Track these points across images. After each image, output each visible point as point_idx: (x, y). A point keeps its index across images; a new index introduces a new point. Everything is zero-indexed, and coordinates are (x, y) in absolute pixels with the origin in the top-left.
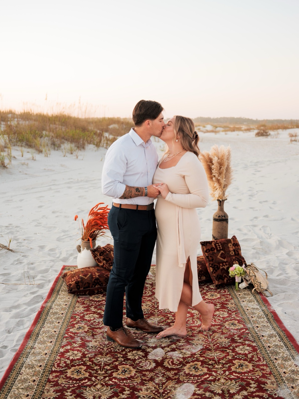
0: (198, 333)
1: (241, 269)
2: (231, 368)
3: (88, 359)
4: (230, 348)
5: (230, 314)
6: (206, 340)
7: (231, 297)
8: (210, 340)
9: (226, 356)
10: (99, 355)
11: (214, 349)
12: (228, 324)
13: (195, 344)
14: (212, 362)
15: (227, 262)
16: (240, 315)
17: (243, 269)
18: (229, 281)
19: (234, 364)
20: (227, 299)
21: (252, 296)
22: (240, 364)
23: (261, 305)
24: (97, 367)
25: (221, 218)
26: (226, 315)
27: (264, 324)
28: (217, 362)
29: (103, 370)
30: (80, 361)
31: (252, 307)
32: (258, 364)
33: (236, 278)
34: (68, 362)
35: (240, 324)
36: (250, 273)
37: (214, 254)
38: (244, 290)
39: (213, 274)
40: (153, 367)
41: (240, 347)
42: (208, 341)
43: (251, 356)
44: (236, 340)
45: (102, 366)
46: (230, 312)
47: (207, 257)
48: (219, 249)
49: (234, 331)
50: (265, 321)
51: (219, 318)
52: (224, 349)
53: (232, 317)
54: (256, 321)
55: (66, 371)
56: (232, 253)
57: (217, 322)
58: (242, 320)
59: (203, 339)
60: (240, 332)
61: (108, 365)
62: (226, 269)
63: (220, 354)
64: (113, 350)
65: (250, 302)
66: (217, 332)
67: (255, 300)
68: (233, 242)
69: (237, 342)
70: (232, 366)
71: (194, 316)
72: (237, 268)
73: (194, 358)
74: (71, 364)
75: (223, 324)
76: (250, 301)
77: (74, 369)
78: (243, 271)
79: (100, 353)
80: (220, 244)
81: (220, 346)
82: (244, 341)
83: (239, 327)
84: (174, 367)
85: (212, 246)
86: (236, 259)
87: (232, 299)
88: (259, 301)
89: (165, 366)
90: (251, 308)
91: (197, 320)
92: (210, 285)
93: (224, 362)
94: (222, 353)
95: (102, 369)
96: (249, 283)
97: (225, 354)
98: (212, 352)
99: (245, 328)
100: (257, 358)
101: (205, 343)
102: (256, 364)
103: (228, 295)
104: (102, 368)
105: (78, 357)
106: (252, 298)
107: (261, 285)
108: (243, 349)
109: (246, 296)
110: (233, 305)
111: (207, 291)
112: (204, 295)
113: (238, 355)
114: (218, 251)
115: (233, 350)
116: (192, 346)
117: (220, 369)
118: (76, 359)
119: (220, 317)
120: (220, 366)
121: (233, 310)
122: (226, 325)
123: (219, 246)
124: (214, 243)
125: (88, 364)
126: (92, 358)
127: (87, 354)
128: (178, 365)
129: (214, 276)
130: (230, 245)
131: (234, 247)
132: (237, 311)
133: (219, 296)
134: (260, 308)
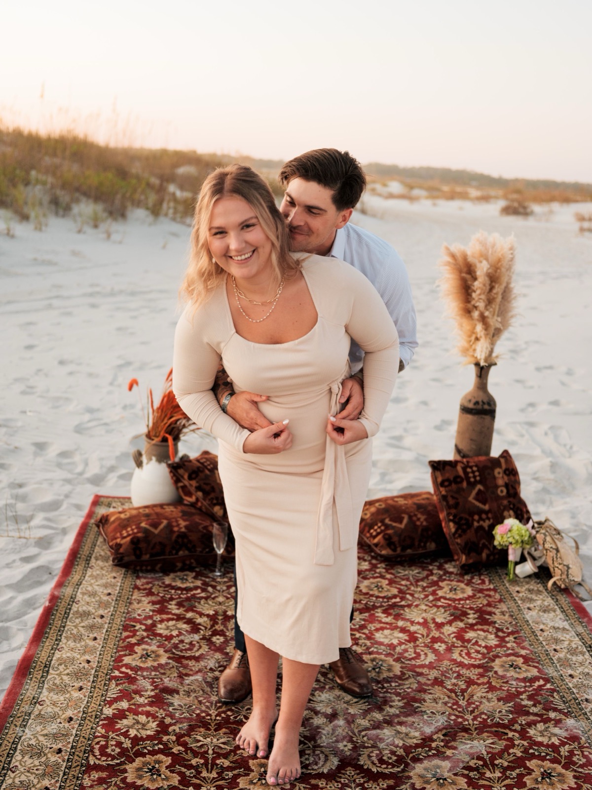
0: (433, 685)
1: (525, 532)
2: (524, 780)
3: (174, 738)
4: (514, 728)
5: (502, 639)
6: (454, 704)
7: (498, 596)
8: (463, 703)
9: (506, 749)
10: (200, 727)
11: (476, 729)
12: (502, 666)
13: (428, 712)
14: (475, 761)
15: (489, 511)
16: (526, 644)
17: (527, 530)
18: (492, 558)
19: (530, 771)
20: (490, 600)
21: (547, 597)
22: (545, 771)
23: (573, 621)
24: (197, 760)
25: (480, 407)
26: (493, 641)
27: (586, 670)
28: (488, 762)
29: (212, 769)
30: (156, 742)
31: (552, 624)
32: (587, 772)
33: (510, 551)
34: (127, 744)
35: (530, 666)
36: (545, 541)
37: (460, 490)
38: (527, 580)
39: (455, 538)
40: (334, 768)
41: (538, 725)
42: (460, 706)
43: (568, 752)
44: (525, 706)
45: (210, 757)
46: (500, 634)
47: (444, 498)
48: (472, 480)
49: (517, 685)
50: (587, 662)
51: (479, 648)
52: (500, 729)
53: (508, 649)
54: (567, 660)
55: (122, 767)
56: (502, 491)
57: (472, 658)
58: (533, 657)
59: (447, 699)
60: (531, 686)
61: (226, 756)
62: (487, 528)
63: (491, 741)
64: (232, 717)
65: (544, 611)
66: (479, 685)
67: (556, 607)
68: (504, 466)
69: (528, 711)
70: (526, 775)
71: (416, 639)
72: (515, 528)
73: (431, 749)
74: (134, 750)
75: (489, 665)
76: (546, 610)
77: (143, 762)
78: (530, 536)
79: (201, 722)
80: (475, 469)
81: (489, 721)
82: (544, 712)
83: (529, 675)
84: (386, 771)
85: (457, 471)
86: (510, 505)
87: (500, 601)
88: (565, 609)
89: (362, 766)
90: (549, 626)
91: (426, 651)
92: (446, 562)
93: (506, 764)
94: (496, 739)
95: (210, 767)
96: (539, 563)
97: (505, 743)
98: (472, 734)
99: (541, 678)
100: (582, 758)
101: (451, 711)
102: (581, 772)
103: (489, 590)
104: (210, 762)
105: (149, 733)
106: (549, 601)
107: (570, 571)
108: (545, 733)
109: (534, 597)
110: (507, 617)
111: (441, 579)
112: (433, 588)
113: (536, 748)
114: (472, 485)
115: (523, 734)
116: (422, 718)
117: (498, 781)
118: (145, 736)
119: (480, 646)
120: (498, 774)
121: (507, 628)
122: (497, 665)
123: (473, 472)
124: (463, 465)
125: (175, 750)
126: (183, 736)
127: (171, 725)
128: (393, 766)
129: (458, 544)
130: (499, 473)
131: (506, 478)
132: (517, 632)
133: (469, 591)
134: (572, 627)
